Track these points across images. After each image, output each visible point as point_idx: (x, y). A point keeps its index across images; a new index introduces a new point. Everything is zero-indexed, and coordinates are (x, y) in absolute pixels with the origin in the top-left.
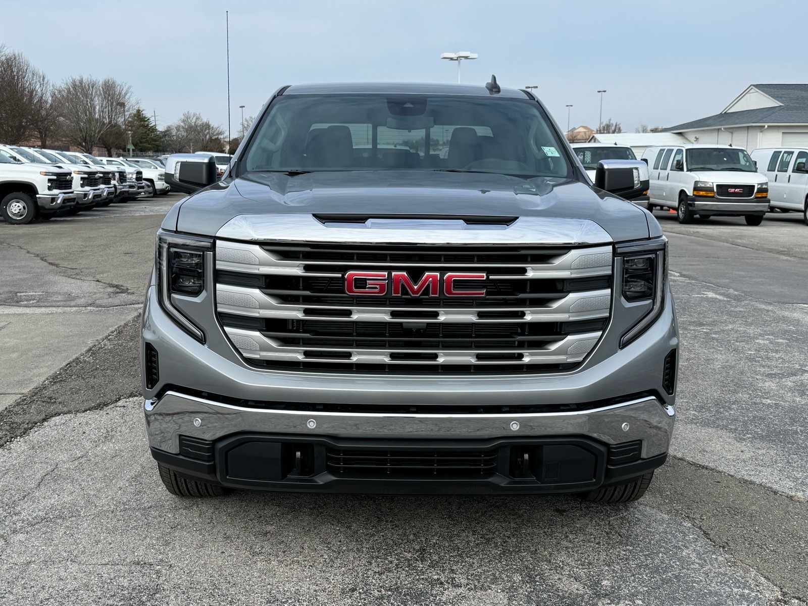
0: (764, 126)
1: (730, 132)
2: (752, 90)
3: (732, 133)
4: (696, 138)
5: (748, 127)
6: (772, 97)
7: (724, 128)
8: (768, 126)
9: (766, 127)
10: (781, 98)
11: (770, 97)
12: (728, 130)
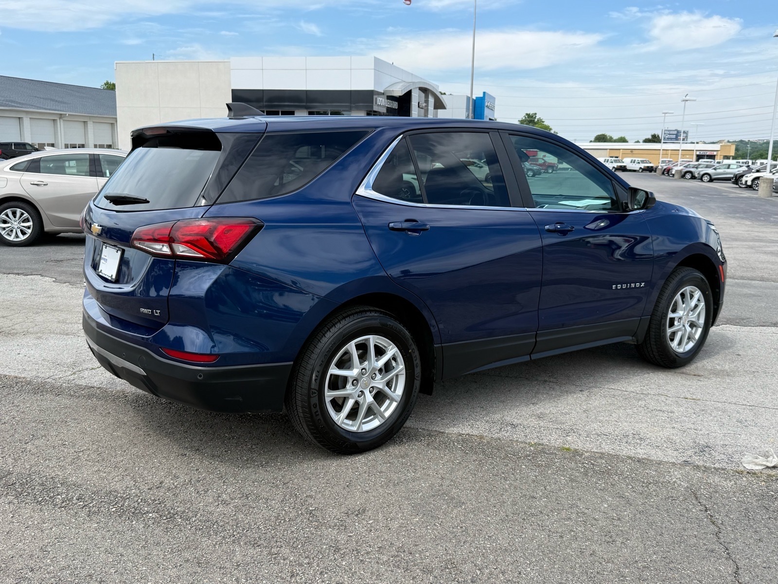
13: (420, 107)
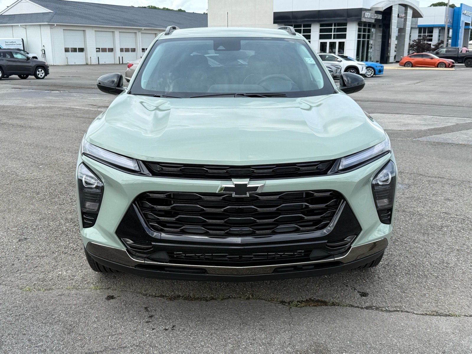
0: (54, 25)
1: (24, 28)
3: (26, 29)
5: (40, 25)
6: (42, 6)
7: (20, 25)
8: (56, 25)
9: (55, 25)
10: (48, 7)
11: (40, 6)
12: (23, 27)
13: (399, 17)
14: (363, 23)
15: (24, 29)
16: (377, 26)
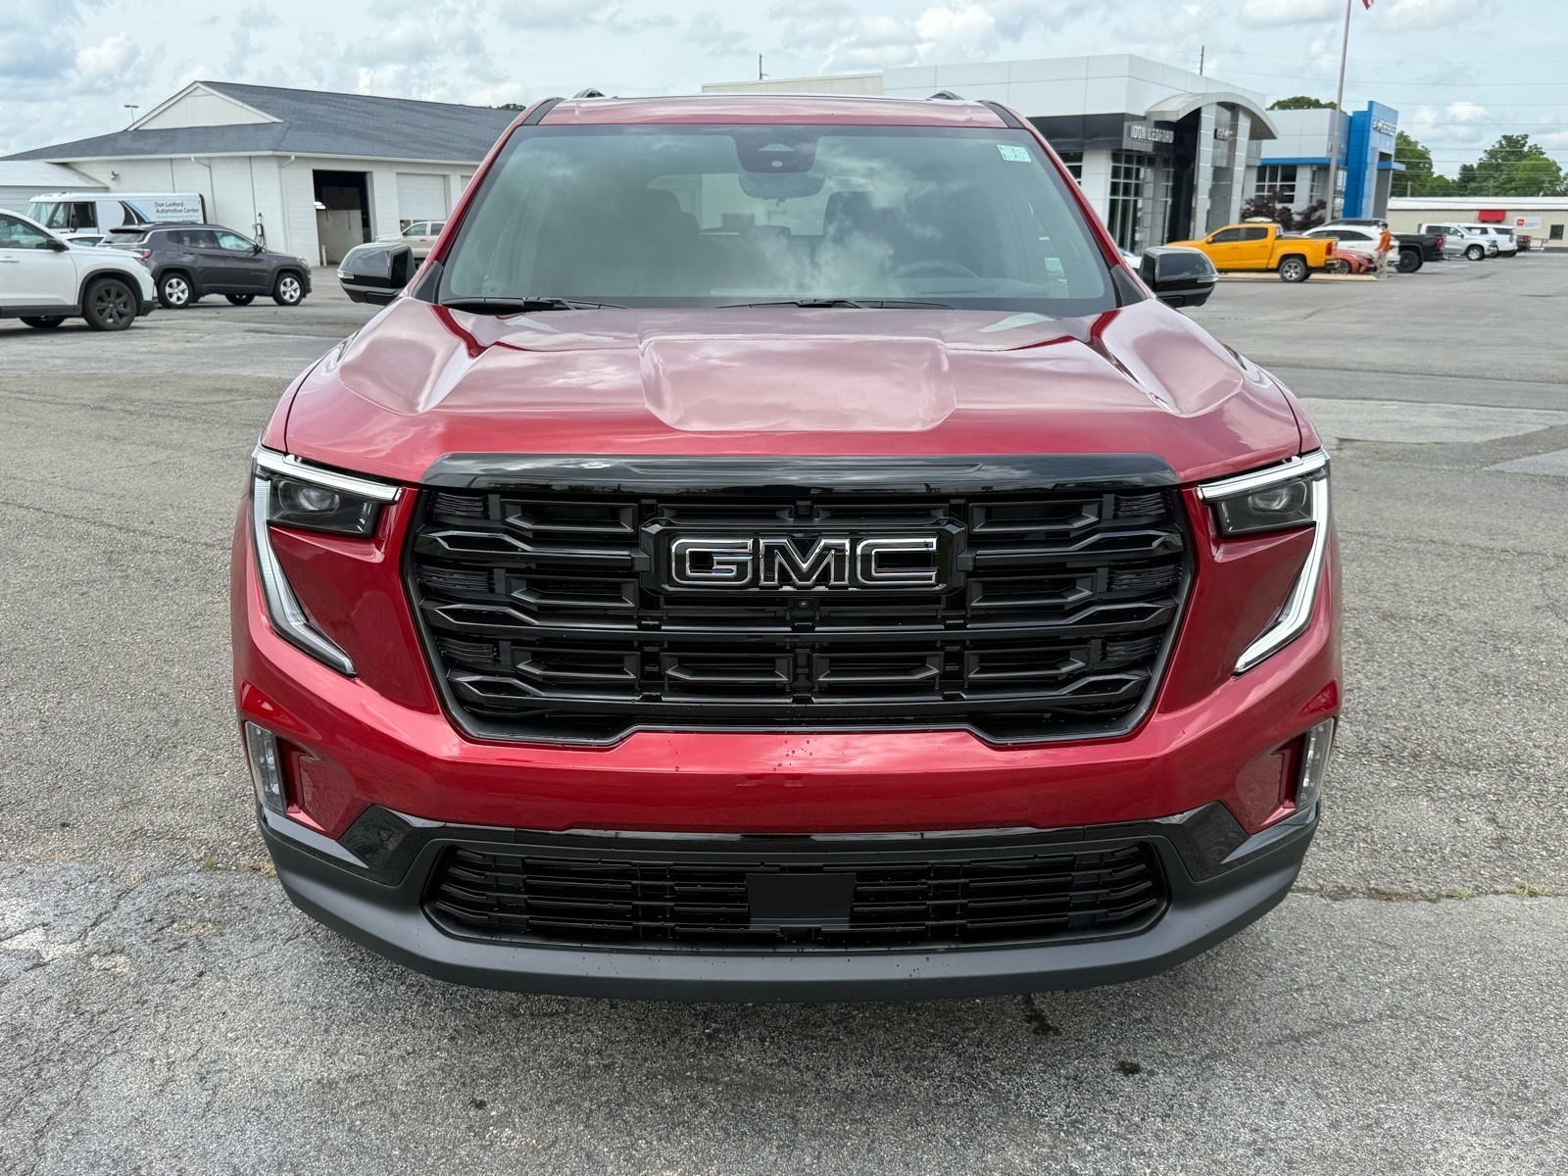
0: (289, 157)
1: (206, 165)
2: (198, 91)
3: (210, 167)
4: (113, 173)
5: (250, 157)
6: (252, 105)
7: (195, 158)
8: (296, 157)
9: (293, 158)
10: (266, 108)
11: (245, 106)
12: (202, 161)
13: (1219, 137)
14: (1124, 153)
15: (205, 168)
16: (1158, 162)
